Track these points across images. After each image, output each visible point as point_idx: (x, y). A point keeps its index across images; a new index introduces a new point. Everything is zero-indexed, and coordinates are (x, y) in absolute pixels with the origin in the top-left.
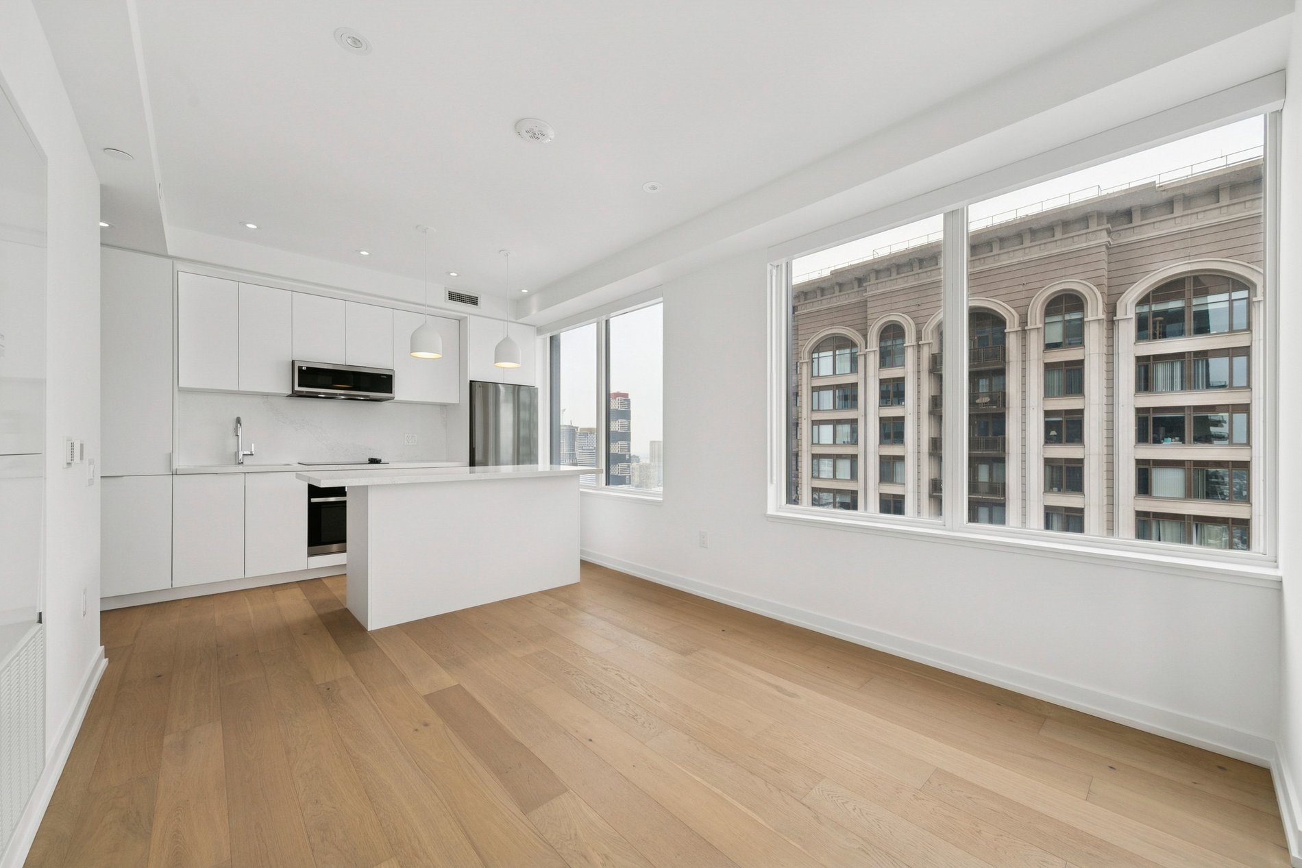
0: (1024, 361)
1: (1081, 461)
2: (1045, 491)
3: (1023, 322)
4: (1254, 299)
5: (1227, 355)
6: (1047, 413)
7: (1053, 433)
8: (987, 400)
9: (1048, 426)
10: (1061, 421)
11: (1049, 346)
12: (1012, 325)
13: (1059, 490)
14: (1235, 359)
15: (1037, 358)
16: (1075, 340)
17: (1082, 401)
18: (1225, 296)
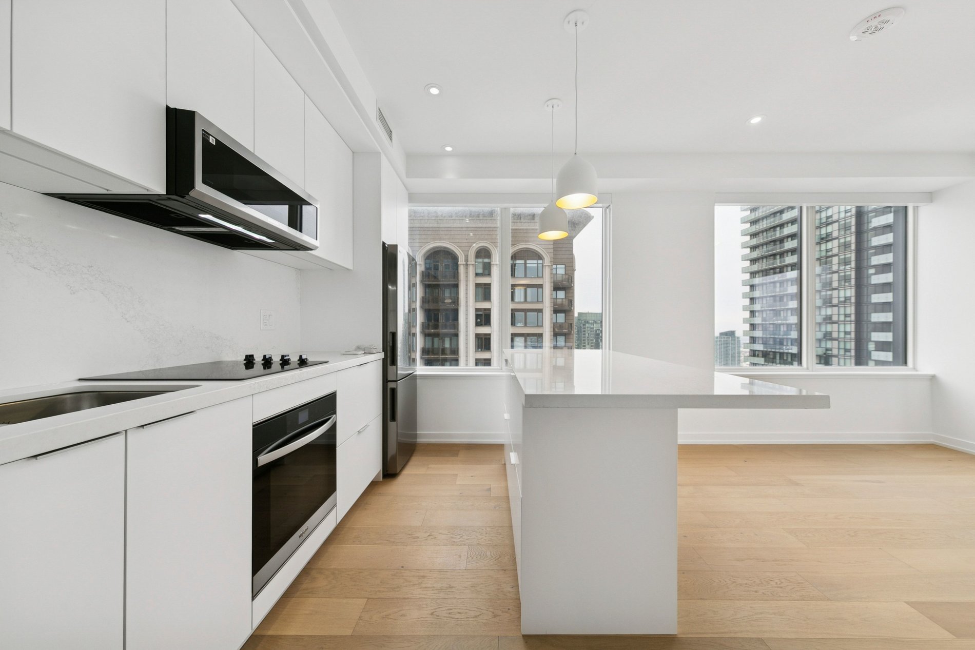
0: (467, 281)
1: (490, 335)
2: (476, 351)
3: (467, 260)
4: (544, 265)
5: (536, 287)
6: (477, 310)
7: (479, 320)
8: (450, 301)
9: (477, 316)
10: (482, 315)
11: (477, 275)
12: (461, 261)
13: (481, 350)
14: (539, 289)
15: (472, 281)
16: (487, 272)
17: (490, 304)
18: (535, 262)
